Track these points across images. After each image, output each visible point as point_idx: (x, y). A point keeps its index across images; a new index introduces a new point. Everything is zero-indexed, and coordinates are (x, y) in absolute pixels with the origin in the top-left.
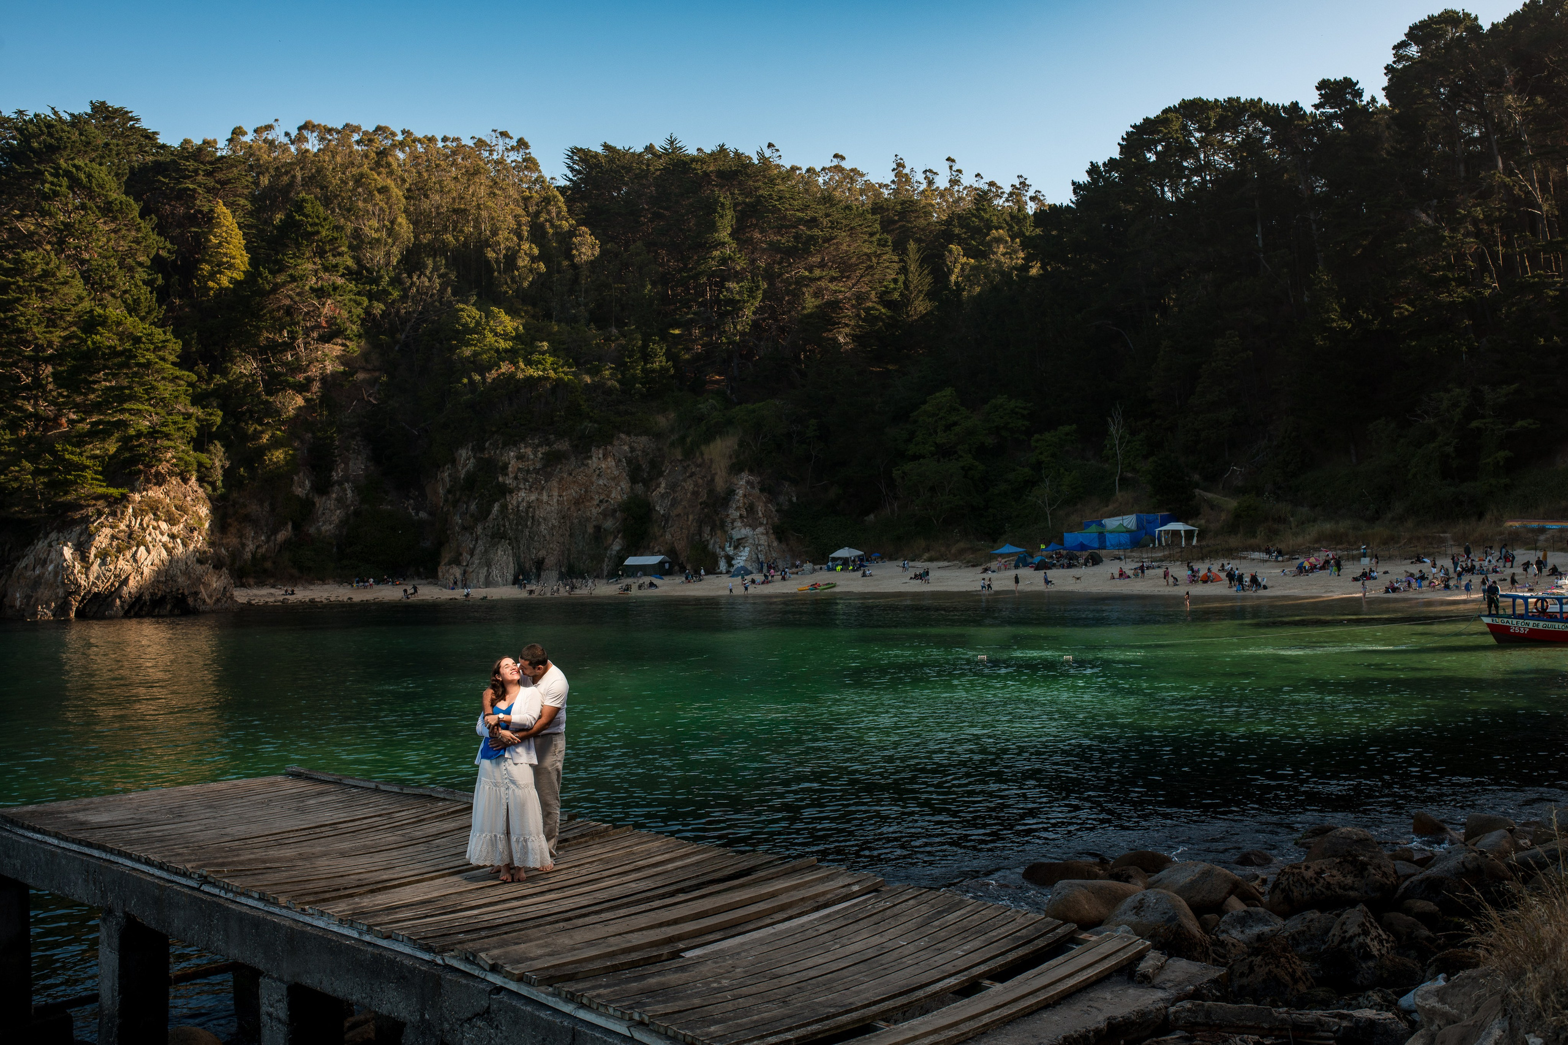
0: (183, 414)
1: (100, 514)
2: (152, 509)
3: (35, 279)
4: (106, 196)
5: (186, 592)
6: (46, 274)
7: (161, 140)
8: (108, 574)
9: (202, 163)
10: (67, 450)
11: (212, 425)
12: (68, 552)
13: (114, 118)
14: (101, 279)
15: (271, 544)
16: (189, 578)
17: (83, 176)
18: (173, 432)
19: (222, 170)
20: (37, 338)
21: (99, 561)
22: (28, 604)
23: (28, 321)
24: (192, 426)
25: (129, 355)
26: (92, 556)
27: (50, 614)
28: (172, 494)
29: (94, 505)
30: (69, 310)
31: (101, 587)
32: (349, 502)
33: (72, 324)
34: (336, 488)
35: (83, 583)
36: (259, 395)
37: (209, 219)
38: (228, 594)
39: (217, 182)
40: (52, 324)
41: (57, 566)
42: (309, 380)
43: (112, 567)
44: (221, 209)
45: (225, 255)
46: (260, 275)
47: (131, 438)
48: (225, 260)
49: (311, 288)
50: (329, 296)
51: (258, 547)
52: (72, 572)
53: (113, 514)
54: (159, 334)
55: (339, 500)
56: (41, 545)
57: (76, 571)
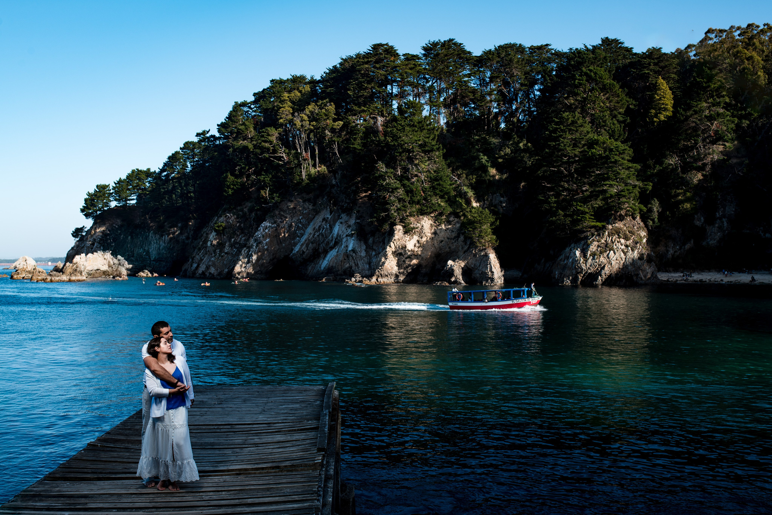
0: (633, 185)
1: (593, 235)
2: (617, 232)
3: (569, 125)
4: (603, 82)
5: (633, 274)
6: (573, 122)
7: (634, 51)
8: (595, 264)
9: (653, 59)
10: (578, 205)
11: (647, 190)
12: (578, 253)
13: (612, 44)
14: (599, 122)
15: (682, 250)
16: (634, 267)
17: (592, 74)
18: (627, 195)
19: (662, 61)
20: (569, 153)
21: (591, 257)
22: (560, 277)
23: (565, 145)
24: (637, 191)
25: (607, 157)
26: (588, 255)
27: (569, 282)
28: (627, 225)
29: (590, 231)
30: (583, 139)
31: (592, 270)
32: (725, 228)
33: (584, 145)
34: (718, 221)
35: (584, 268)
36: (678, 174)
37: (655, 87)
38: (654, 276)
39: (660, 68)
40: (575, 146)
41: (573, 260)
42: (705, 165)
43: (597, 261)
44: (661, 80)
45: (663, 104)
46: (678, 112)
47: (608, 198)
48: (662, 106)
49: (705, 116)
50: (715, 120)
51: (675, 252)
52: (579, 263)
53: (599, 235)
54: (622, 147)
55: (720, 228)
56: (567, 250)
57: (581, 262)
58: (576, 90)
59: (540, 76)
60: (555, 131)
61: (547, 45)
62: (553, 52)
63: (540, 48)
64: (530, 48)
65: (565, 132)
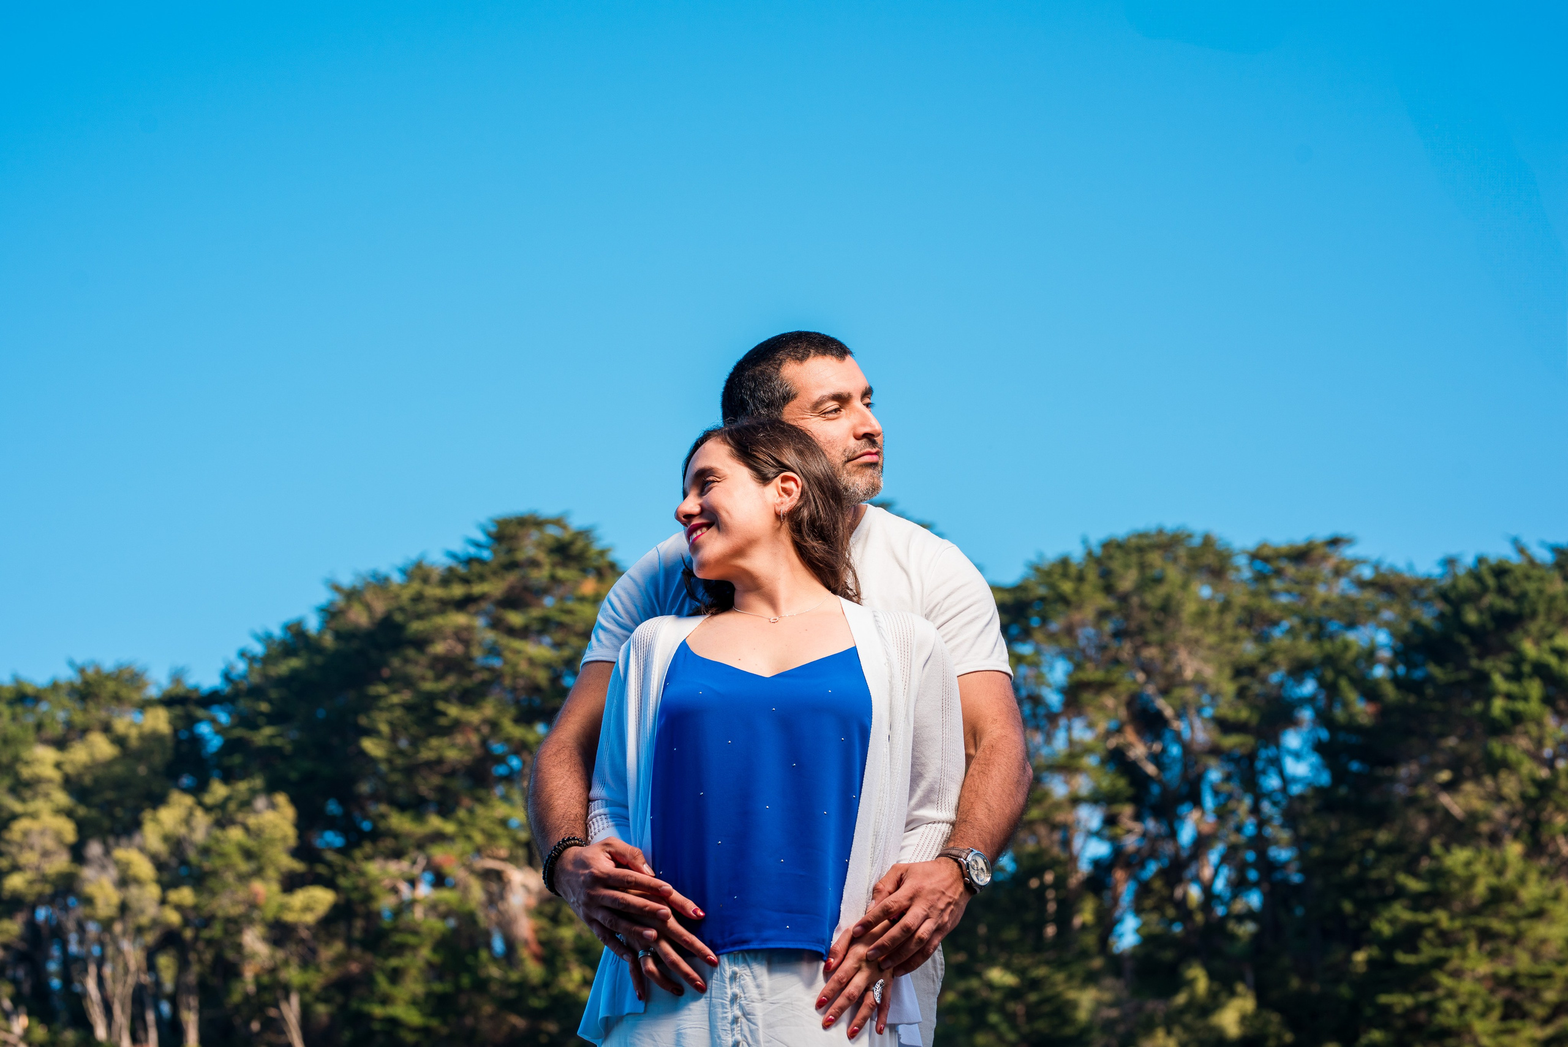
58: (1496, 747)
59: (1309, 687)
60: (1409, 937)
61: (1335, 542)
62: (1367, 573)
63: (1301, 555)
64: (1254, 556)
65: (1462, 944)
